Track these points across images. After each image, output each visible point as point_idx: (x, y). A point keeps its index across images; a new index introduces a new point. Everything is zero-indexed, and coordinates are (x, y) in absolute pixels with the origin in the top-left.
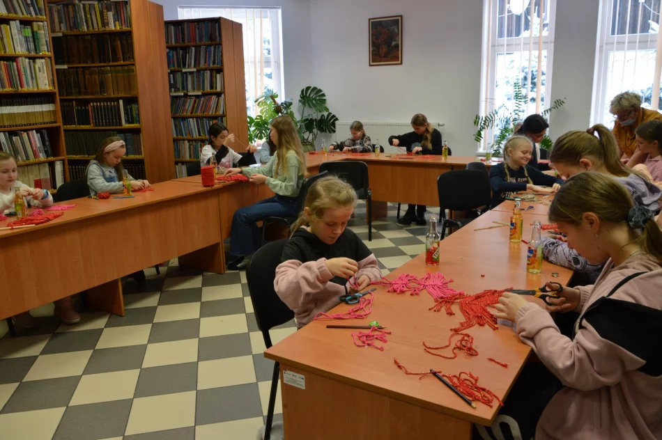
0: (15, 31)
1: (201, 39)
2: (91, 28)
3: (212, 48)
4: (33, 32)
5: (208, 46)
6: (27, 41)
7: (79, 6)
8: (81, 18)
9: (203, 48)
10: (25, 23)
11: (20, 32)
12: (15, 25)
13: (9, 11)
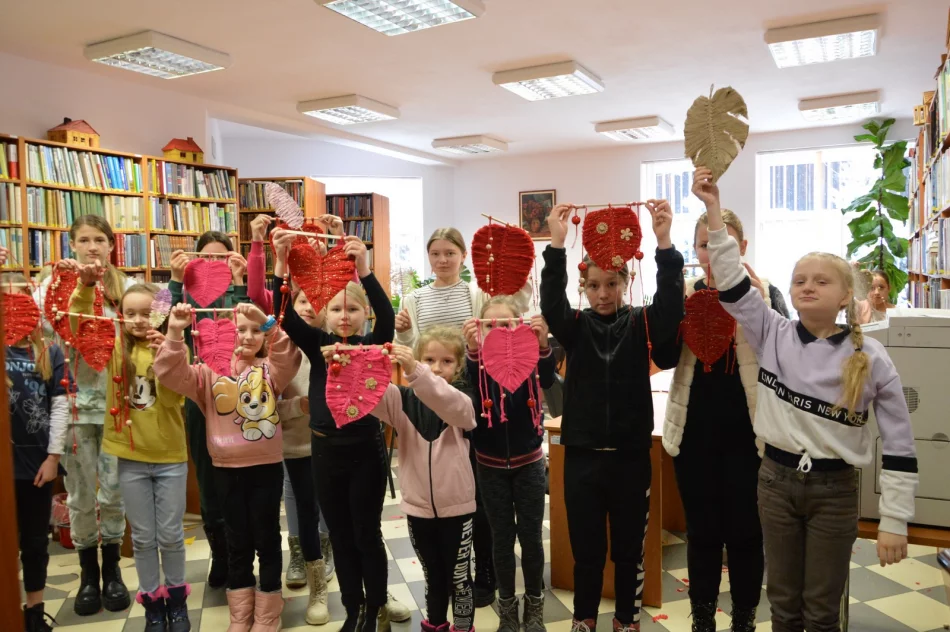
0: (212, 213)
1: (350, 214)
2: (262, 207)
3: (363, 223)
4: (225, 213)
5: (358, 221)
6: (220, 222)
7: (252, 187)
8: (253, 197)
9: (352, 224)
10: (221, 205)
11: (216, 213)
12: (213, 207)
13: (209, 195)
